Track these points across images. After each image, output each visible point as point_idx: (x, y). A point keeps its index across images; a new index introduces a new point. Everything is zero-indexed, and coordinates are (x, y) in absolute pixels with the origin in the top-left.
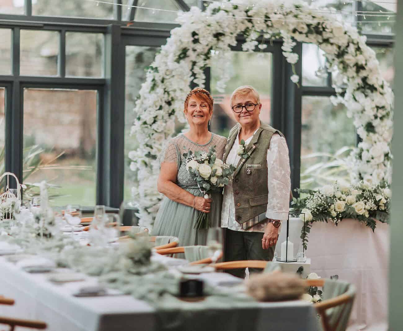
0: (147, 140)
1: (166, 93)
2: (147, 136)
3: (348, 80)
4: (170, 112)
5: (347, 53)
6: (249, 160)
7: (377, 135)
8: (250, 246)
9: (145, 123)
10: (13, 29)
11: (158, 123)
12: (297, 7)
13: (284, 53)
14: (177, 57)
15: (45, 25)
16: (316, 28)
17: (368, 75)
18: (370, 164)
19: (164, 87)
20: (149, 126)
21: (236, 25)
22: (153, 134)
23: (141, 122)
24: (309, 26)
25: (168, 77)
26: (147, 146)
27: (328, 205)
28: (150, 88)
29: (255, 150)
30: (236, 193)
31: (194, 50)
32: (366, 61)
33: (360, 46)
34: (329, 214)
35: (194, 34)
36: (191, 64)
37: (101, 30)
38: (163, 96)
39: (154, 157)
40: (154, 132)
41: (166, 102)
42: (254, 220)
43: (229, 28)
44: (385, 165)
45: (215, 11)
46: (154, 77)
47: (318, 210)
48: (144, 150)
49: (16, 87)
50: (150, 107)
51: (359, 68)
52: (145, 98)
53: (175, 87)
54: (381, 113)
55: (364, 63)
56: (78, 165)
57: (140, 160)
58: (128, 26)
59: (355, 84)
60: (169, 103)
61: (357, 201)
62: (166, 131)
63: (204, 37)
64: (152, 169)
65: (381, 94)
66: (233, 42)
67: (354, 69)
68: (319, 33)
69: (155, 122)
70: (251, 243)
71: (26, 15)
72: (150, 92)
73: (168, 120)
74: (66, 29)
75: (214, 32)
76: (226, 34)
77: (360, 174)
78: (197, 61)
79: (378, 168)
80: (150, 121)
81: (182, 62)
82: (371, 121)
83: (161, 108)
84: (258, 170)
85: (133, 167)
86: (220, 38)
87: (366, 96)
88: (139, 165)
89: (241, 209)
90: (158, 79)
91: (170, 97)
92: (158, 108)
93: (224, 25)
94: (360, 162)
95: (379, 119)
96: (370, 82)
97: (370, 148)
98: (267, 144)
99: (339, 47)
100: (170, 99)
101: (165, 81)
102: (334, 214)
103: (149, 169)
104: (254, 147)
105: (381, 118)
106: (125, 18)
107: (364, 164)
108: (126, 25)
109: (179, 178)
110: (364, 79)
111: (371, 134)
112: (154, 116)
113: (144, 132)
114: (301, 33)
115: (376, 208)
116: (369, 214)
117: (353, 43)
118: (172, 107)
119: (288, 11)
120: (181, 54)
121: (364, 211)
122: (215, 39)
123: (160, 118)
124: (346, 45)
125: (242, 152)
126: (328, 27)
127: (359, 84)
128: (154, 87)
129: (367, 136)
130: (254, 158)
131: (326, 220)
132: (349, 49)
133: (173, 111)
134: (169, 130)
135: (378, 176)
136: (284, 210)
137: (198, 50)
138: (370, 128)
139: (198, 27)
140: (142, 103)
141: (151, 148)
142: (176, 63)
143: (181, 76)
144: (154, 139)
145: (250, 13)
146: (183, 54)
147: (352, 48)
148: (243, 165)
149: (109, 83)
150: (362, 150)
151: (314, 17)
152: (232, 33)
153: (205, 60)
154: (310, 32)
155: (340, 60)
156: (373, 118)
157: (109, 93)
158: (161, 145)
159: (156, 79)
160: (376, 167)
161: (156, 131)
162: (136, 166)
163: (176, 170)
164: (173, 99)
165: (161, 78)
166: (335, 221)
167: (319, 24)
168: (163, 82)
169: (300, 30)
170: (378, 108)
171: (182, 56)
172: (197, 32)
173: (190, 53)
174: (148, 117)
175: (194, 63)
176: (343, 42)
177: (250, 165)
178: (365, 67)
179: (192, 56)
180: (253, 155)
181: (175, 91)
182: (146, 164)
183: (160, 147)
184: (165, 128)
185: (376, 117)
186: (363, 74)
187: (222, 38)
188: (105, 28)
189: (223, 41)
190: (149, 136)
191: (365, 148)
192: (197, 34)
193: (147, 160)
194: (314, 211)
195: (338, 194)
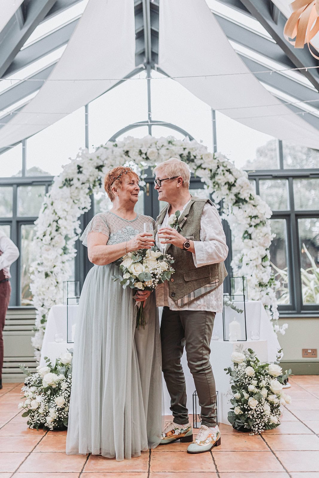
5: (217, 174)
7: (254, 241)
12: (170, 142)
16: (188, 156)
17: (240, 191)
18: (249, 266)
24: (181, 155)
29: (185, 223)
31: (79, 179)
32: (235, 179)
35: (79, 167)
42: (190, 296)
44: (263, 266)
51: (230, 185)
54: (254, 222)
55: (233, 181)
63: (86, 169)
65: (254, 205)
67: (226, 187)
68: (191, 161)
75: (96, 165)
76: (106, 166)
79: (257, 269)
82: (247, 230)
86: (101, 169)
87: (240, 209)
89: (174, 284)
90: (49, 203)
93: (103, 158)
95: (253, 227)
96: (242, 197)
97: (248, 252)
98: (199, 215)
99: (211, 171)
101: (54, 204)
104: (186, 219)
105: (256, 227)
110: (236, 195)
111: (249, 241)
117: (222, 165)
119: (161, 145)
122: (97, 170)
124: (216, 167)
126: (197, 155)
127: (232, 200)
132: (219, 170)
138: (246, 235)
139: (82, 161)
151: (184, 148)
155: (213, 181)
156: (248, 226)
159: (47, 203)
165: (51, 202)
167: (189, 153)
170: (251, 217)
172: (81, 165)
173: (75, 182)
176: (213, 165)
178: (235, 184)
179: (77, 184)
185: (250, 226)
186: (235, 190)
191: (245, 254)
192: (81, 167)
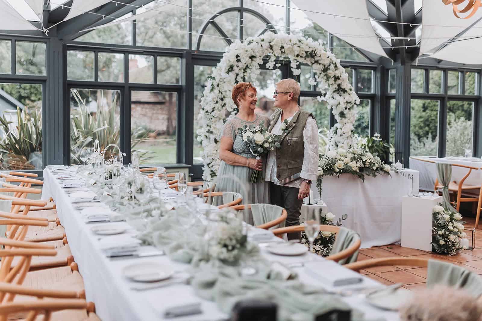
0: (208, 122)
1: (220, 93)
2: (208, 119)
3: (329, 86)
4: (223, 105)
5: (329, 69)
6: (290, 134)
7: (347, 119)
8: (286, 195)
9: (207, 112)
10: (124, 54)
11: (215, 112)
12: (300, 41)
13: (292, 69)
14: (227, 71)
15: (145, 51)
16: (311, 54)
17: (341, 83)
18: (342, 137)
19: (219, 89)
20: (210, 114)
21: (263, 51)
22: (212, 119)
23: (204, 111)
24: (306, 52)
25: (221, 83)
26: (208, 126)
27: (333, 164)
28: (210, 90)
29: (294, 127)
30: (278, 158)
31: (238, 66)
32: (341, 74)
33: (337, 65)
34: (333, 170)
35: (237, 56)
36: (235, 75)
37: (179, 55)
38: (218, 95)
39: (212, 133)
40: (212, 117)
41: (220, 99)
42: (290, 178)
43: (259, 53)
44: (351, 137)
45: (250, 43)
46: (213, 83)
47: (327, 168)
48: (206, 128)
49: (126, 90)
50: (210, 101)
51: (337, 78)
52: (207, 96)
53: (226, 89)
54: (349, 106)
55: (339, 75)
56: (166, 138)
57: (203, 135)
58: (196, 53)
59: (333, 88)
60: (222, 99)
61: (351, 162)
62: (220, 117)
63: (243, 58)
64: (210, 140)
65: (349, 94)
66: (261, 62)
67: (333, 79)
68: (313, 57)
69: (213, 111)
70: (287, 194)
71: (132, 45)
72: (210, 92)
73: (221, 110)
74: (158, 54)
75: (250, 55)
76: (257, 56)
77: (336, 143)
78: (239, 73)
79: (347, 139)
80: (210, 111)
81: (230, 73)
82: (343, 111)
83: (217, 102)
84: (296, 142)
85: (199, 139)
86: (253, 59)
87: (340, 96)
88: (202, 138)
89: (281, 169)
90: (215, 84)
91: (223, 95)
92: (215, 102)
93: (256, 51)
94: (336, 136)
96: (343, 87)
97: (343, 127)
98: (304, 123)
99: (325, 66)
100: (223, 97)
101: (220, 85)
102: (337, 170)
103: (208, 140)
104: (294, 125)
105: (349, 109)
106: (194, 48)
107: (339, 136)
108: (194, 52)
109: (235, 148)
110: (339, 85)
111: (343, 119)
112: (213, 107)
113: (206, 117)
114: (301, 57)
115: (363, 166)
116: (359, 170)
117: (332, 63)
118: (224, 102)
119: (295, 43)
120: (229, 68)
121: (356, 168)
122: (250, 59)
123: (216, 108)
124: (329, 64)
125: (284, 128)
126: (318, 53)
127: (336, 88)
128: (212, 90)
129: (341, 119)
130: (293, 133)
131: (332, 175)
132: (330, 67)
133: (225, 104)
134: (221, 116)
135: (348, 144)
136: (315, 173)
137: (240, 66)
138: (342, 115)
139: (239, 52)
140: (205, 99)
141: (210, 127)
142: (226, 74)
143: (230, 82)
144: (212, 122)
145: (271, 44)
146: (231, 69)
147: (332, 66)
148: (285, 138)
149: (184, 87)
150: (337, 129)
151: (309, 47)
152: (260, 56)
153: (244, 73)
154: (307, 56)
155: (325, 73)
156: (344, 109)
157: (184, 94)
158: (216, 125)
159: (214, 84)
160: (346, 138)
161: (214, 117)
162: (201, 138)
163: (232, 142)
164: (224, 97)
165: (217, 84)
166: (338, 175)
167: (312, 51)
168: (218, 86)
169: (301, 55)
170: (347, 103)
171: (230, 70)
172: (239, 55)
173: (235, 68)
174: (209, 108)
175: (237, 75)
176: (327, 62)
177: (290, 138)
178: (340, 78)
179: (236, 70)
180: (292, 130)
181: (226, 91)
182: (207, 137)
183: (215, 126)
184: (219, 114)
185: (346, 108)
186: (339, 82)
187: (255, 59)
188: (182, 54)
189: (255, 61)
190: (210, 120)
191: (339, 127)
192: (239, 57)
193: (207, 134)
194: (324, 168)
195: (338, 157)
